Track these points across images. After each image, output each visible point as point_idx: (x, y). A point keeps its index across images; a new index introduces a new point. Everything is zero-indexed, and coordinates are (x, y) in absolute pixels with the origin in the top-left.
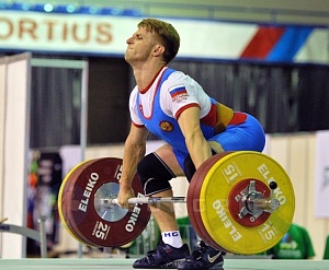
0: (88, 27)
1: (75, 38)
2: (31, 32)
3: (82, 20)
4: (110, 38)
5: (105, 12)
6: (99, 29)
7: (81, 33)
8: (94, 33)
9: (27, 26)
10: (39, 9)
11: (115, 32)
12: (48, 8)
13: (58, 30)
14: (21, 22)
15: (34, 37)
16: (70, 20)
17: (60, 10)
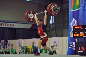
0: (11, 24)
1: (9, 26)
2: (3, 25)
3: (10, 23)
4: (13, 26)
5: (13, 22)
6: (12, 24)
7: (10, 25)
8: (11, 25)
9: (3, 24)
10: (4, 22)
11: (14, 25)
12: (5, 22)
13: (7, 25)
14: (2, 24)
15: (3, 26)
16: (8, 23)
17: (7, 22)
